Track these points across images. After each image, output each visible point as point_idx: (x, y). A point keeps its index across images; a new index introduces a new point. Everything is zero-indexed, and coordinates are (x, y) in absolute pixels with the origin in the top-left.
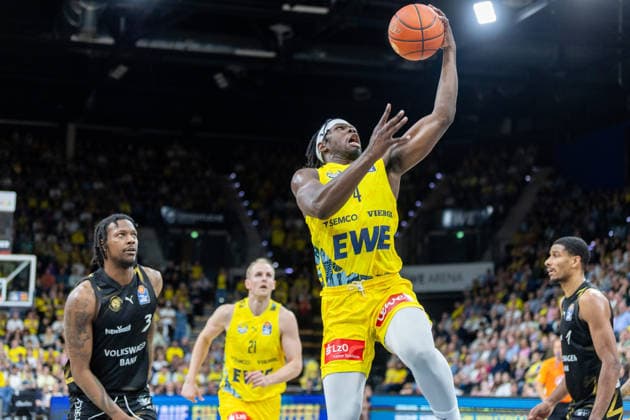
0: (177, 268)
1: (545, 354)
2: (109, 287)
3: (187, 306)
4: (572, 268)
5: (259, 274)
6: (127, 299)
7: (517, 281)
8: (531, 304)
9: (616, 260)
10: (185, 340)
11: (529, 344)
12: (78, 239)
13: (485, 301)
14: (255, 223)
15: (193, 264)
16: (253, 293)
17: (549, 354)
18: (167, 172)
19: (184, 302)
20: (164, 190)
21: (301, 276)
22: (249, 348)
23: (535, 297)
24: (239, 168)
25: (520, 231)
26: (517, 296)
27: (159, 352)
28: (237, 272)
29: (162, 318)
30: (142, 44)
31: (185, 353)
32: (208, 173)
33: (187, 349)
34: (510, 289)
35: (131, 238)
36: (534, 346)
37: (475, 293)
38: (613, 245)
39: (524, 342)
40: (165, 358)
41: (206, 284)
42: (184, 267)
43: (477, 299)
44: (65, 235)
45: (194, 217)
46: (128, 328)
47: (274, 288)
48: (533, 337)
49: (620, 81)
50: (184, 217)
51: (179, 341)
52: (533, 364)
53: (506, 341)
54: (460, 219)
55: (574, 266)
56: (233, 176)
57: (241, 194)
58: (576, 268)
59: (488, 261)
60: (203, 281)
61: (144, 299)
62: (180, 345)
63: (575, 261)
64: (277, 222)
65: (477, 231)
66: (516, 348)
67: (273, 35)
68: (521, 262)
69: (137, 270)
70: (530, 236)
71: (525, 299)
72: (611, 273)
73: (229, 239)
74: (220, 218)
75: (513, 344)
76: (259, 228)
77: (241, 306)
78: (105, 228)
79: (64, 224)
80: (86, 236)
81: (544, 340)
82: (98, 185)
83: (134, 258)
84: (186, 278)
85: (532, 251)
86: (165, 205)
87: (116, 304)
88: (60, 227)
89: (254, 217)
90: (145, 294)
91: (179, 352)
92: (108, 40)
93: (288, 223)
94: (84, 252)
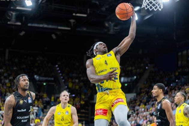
0: (39, 94)
1: (151, 122)
2: (19, 96)
3: (42, 106)
4: (159, 93)
5: (64, 96)
6: (25, 101)
7: (143, 99)
8: (147, 106)
9: (173, 93)
10: (41, 117)
11: (146, 119)
12: (9, 85)
13: (133, 105)
14: (63, 80)
15: (44, 93)
16: (62, 102)
17: (152, 122)
18: (37, 64)
19: (41, 105)
20: (36, 70)
21: (77, 97)
22: (62, 119)
23: (148, 104)
24: (59, 63)
25: (144, 84)
26: (143, 104)
27: (33, 120)
28: (57, 95)
29: (34, 110)
30: (29, 25)
31: (41, 121)
32: (49, 65)
33: (42, 120)
34: (141, 102)
35: (27, 82)
36: (148, 119)
37: (130, 103)
38: (172, 89)
39: (145, 118)
40: (35, 123)
41: (48, 99)
42: (41, 94)
43: (131, 105)
44: (5, 83)
45: (44, 79)
46: (25, 110)
47: (69, 100)
48: (147, 117)
49: (175, 38)
50: (41, 78)
51: (39, 117)
52: (147, 125)
53: (139, 118)
54: (126, 80)
55: (160, 92)
56: (57, 66)
57: (59, 71)
58: (161, 93)
59: (134, 93)
60: (47, 98)
61: (30, 101)
62: (39, 119)
63: (161, 91)
64: (70, 80)
65: (131, 84)
66: (142, 120)
67: (70, 22)
68: (144, 93)
69: (28, 92)
70: (147, 85)
71: (145, 105)
72: (172, 97)
73: (55, 85)
74: (52, 79)
75: (142, 119)
76: (64, 82)
77: (59, 106)
78: (19, 78)
79: (4, 80)
80: (11, 84)
81: (151, 118)
82: (15, 68)
83: (28, 88)
84: (41, 97)
85: (148, 90)
86: (36, 74)
87: (21, 102)
88: (3, 81)
89: (63, 79)
90: (30, 100)
91: (39, 121)
92: (19, 24)
93: (74, 81)
94: (10, 89)
